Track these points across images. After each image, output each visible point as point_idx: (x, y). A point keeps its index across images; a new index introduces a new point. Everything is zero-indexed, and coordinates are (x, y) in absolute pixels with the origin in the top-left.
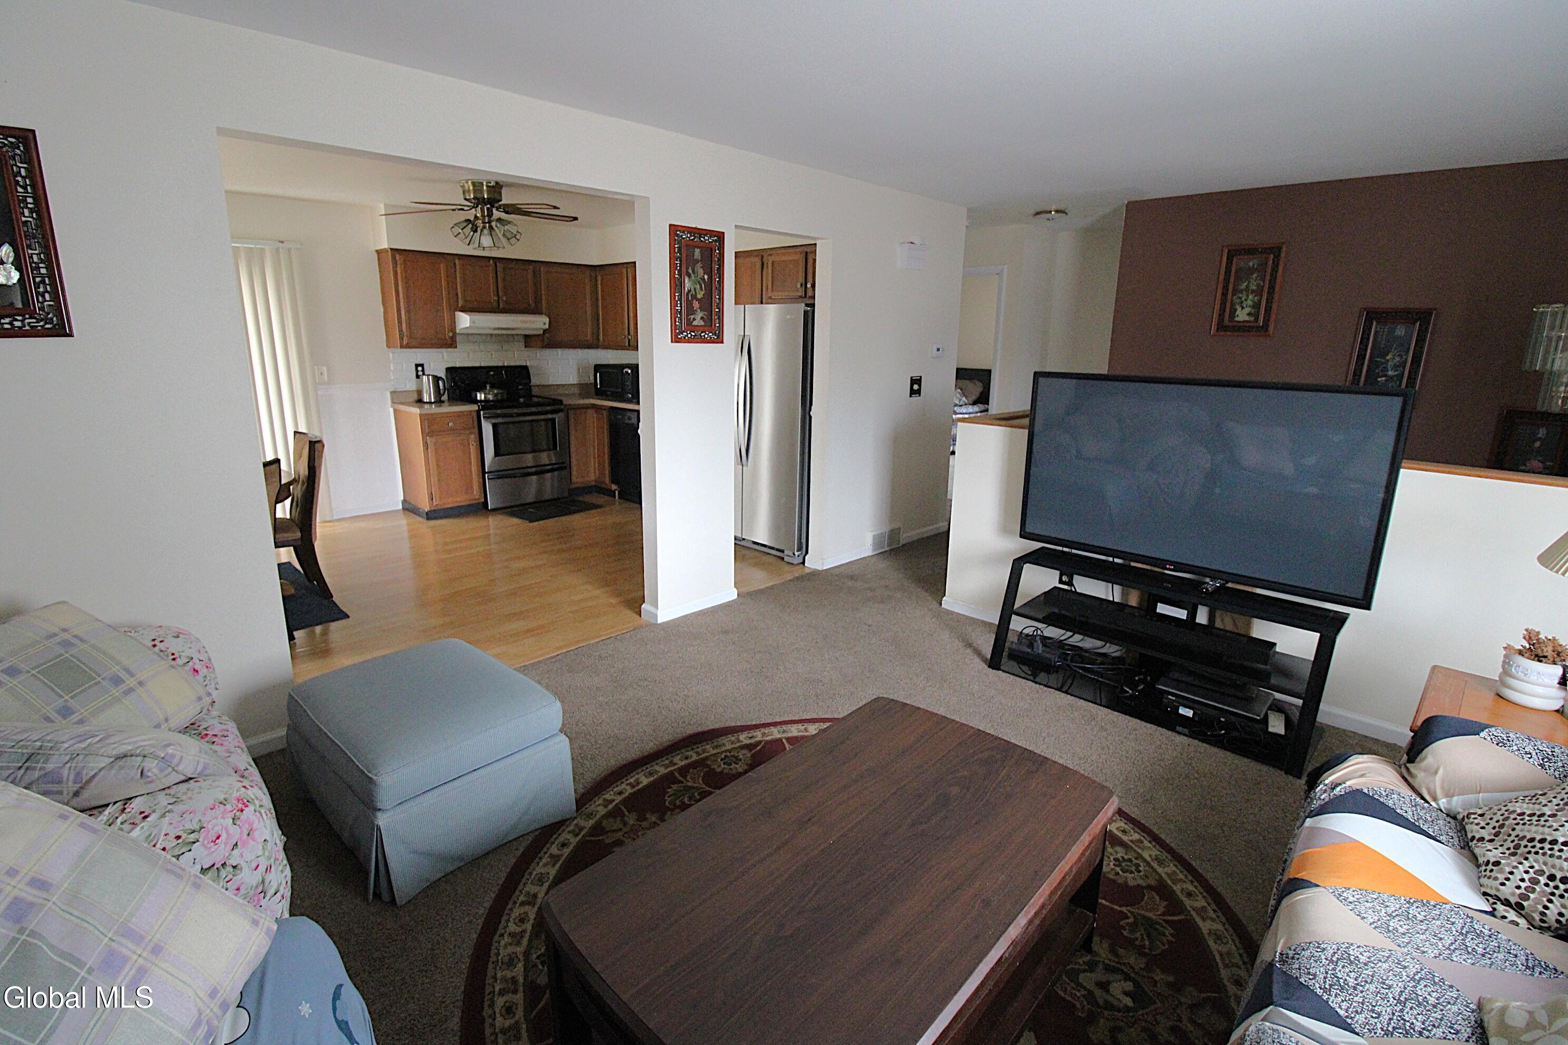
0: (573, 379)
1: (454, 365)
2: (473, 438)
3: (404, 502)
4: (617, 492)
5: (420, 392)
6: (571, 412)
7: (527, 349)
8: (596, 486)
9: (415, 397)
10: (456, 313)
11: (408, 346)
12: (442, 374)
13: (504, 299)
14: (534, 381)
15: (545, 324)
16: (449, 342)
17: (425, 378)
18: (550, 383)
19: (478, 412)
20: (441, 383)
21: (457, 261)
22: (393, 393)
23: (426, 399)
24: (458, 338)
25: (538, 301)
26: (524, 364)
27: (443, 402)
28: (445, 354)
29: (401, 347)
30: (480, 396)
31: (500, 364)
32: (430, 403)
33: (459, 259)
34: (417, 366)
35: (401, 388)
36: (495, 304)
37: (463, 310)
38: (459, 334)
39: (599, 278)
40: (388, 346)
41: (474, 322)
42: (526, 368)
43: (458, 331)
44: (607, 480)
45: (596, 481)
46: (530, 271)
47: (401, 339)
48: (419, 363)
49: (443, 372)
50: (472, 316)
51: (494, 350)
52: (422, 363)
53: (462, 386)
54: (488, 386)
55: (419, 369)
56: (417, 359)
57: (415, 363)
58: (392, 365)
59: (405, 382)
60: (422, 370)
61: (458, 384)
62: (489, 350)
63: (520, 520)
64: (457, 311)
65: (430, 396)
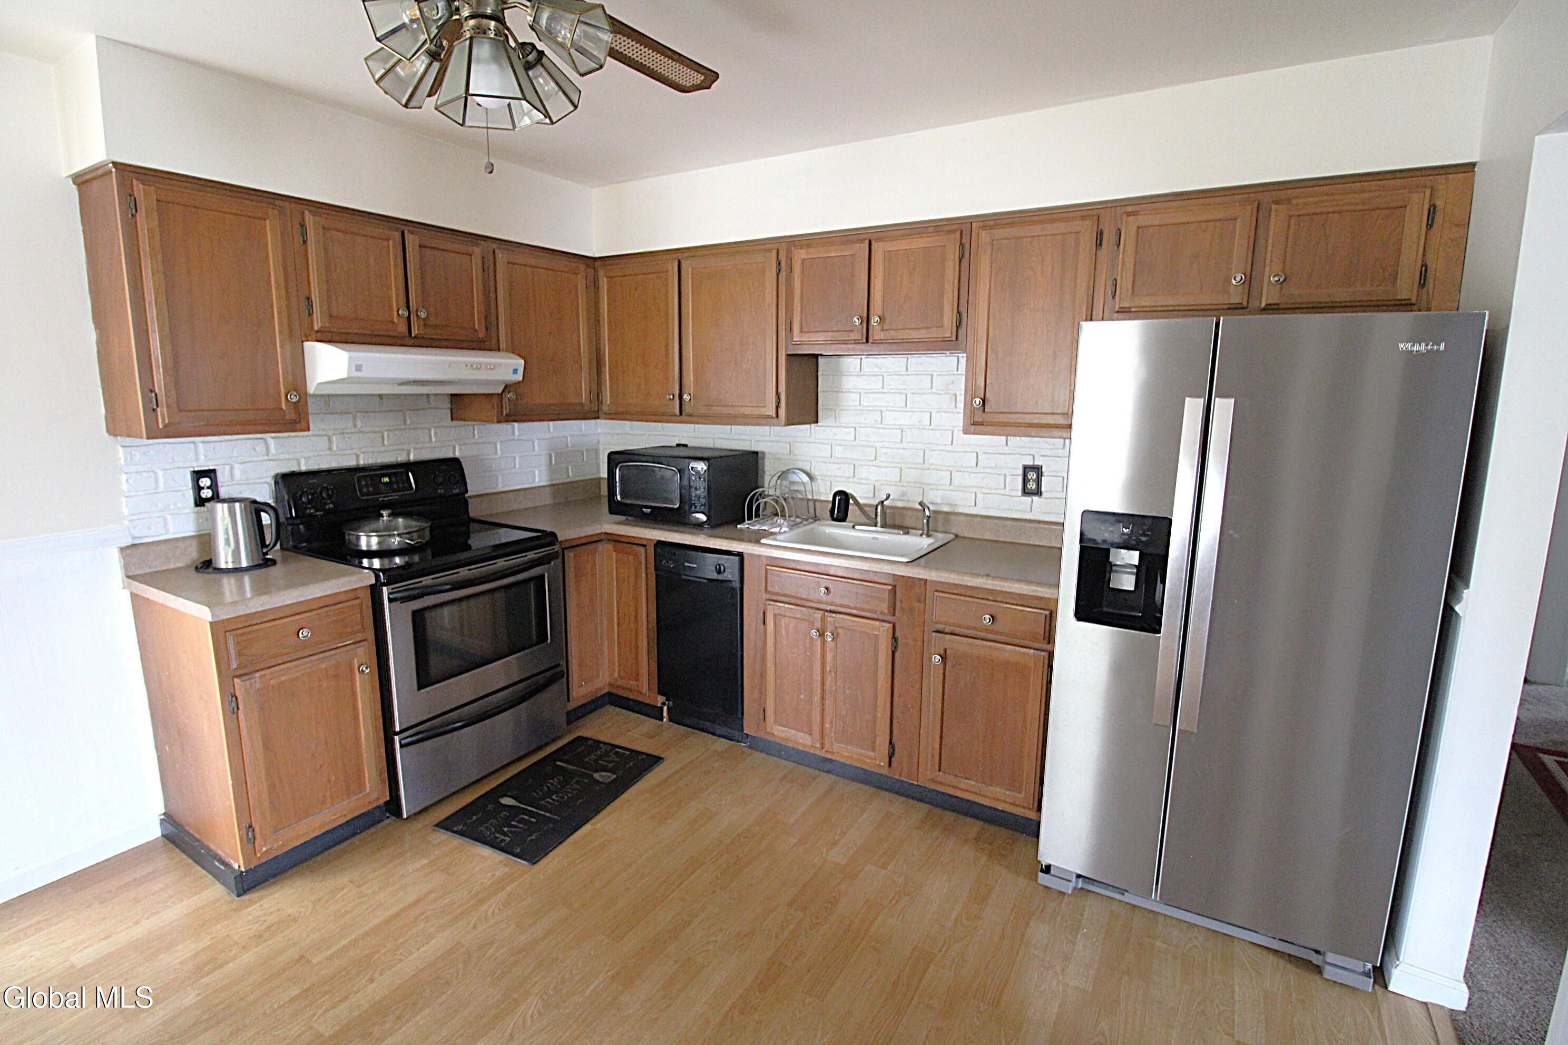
0: (540, 478)
1: (295, 468)
2: (364, 654)
3: (169, 819)
4: (665, 708)
5: (206, 540)
6: (570, 555)
7: (455, 423)
8: (610, 694)
9: (193, 554)
10: (306, 344)
11: (170, 432)
12: (265, 494)
13: (423, 315)
14: (473, 488)
15: (515, 371)
16: (290, 415)
17: (221, 510)
18: (501, 488)
19: (375, 591)
20: (266, 518)
21: (309, 219)
22: (130, 551)
23: (224, 560)
24: (312, 406)
25: (490, 322)
26: (451, 455)
27: (273, 562)
28: (272, 442)
29: (153, 433)
30: (368, 541)
31: (401, 458)
32: (237, 570)
33: (314, 214)
34: (198, 475)
35: (155, 533)
36: (403, 328)
37: (327, 337)
38: (314, 396)
39: (604, 283)
40: (113, 430)
41: (359, 368)
42: (455, 464)
43: (311, 389)
44: (645, 689)
45: (610, 684)
46: (477, 261)
47: (151, 410)
48: (203, 468)
49: (266, 486)
50: (355, 354)
51: (387, 428)
52: (211, 468)
53: (315, 516)
54: (385, 513)
55: (202, 485)
56: (197, 460)
57: (192, 469)
58: (124, 477)
59: (165, 519)
60: (211, 485)
61: (308, 511)
62: (377, 429)
63: (500, 856)
64: (308, 341)
65: (236, 552)
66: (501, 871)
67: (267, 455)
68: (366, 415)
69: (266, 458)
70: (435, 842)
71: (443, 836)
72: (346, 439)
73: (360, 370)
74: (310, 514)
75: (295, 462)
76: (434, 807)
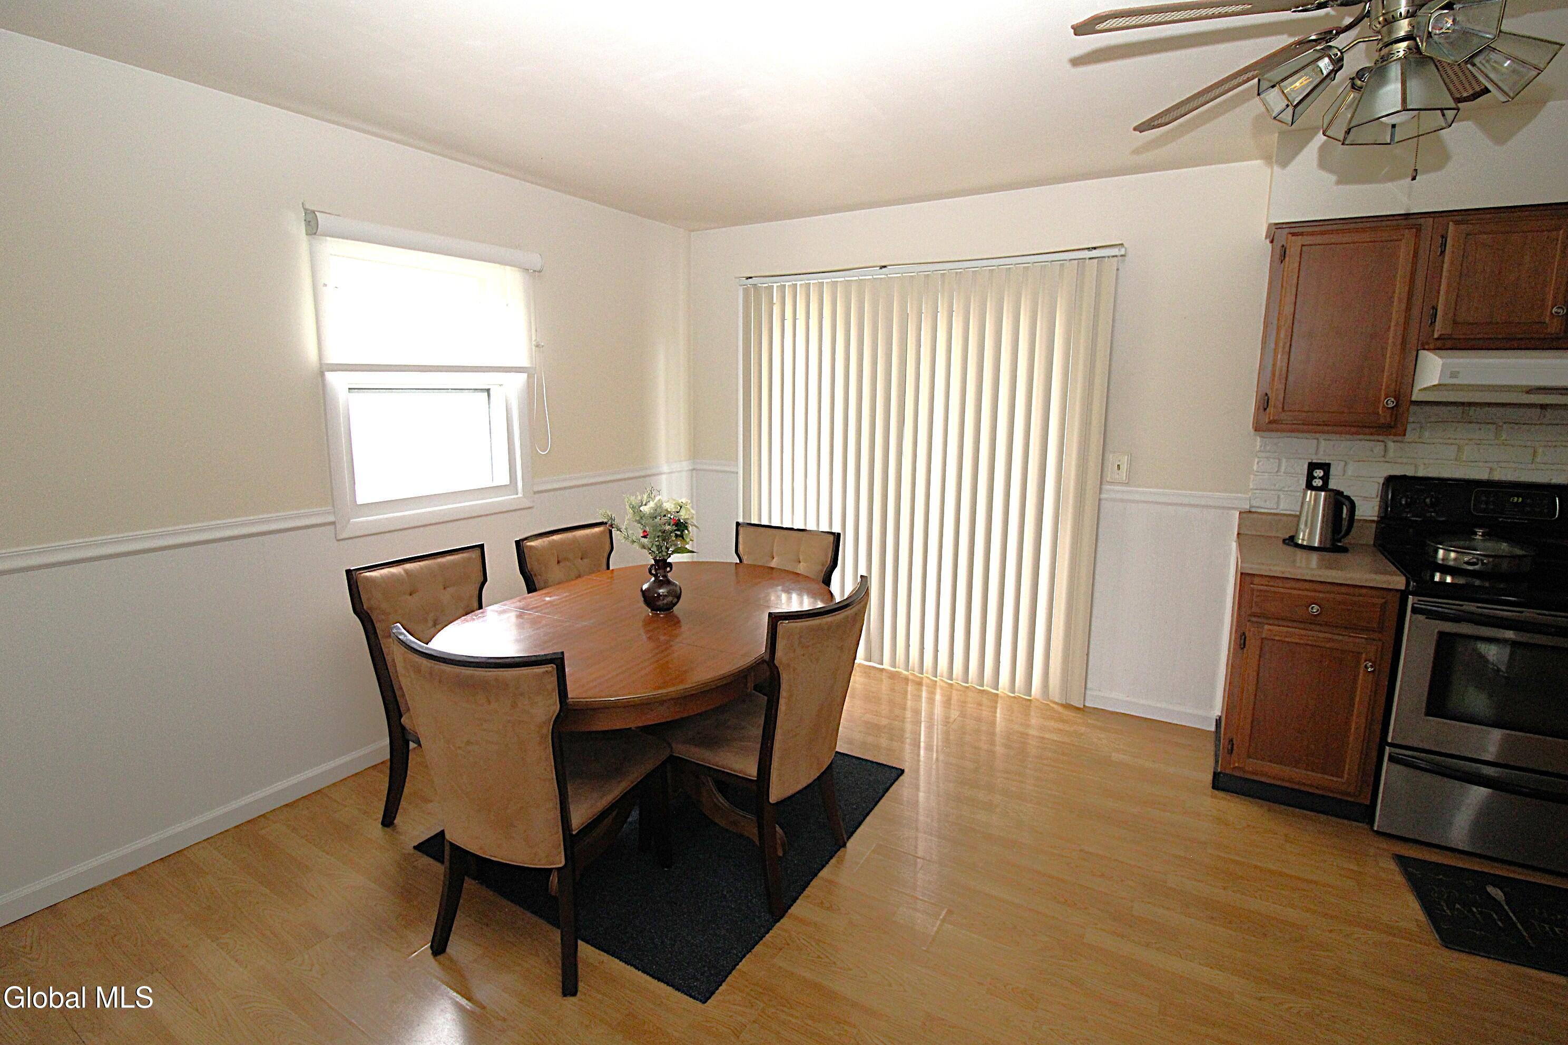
2: (1373, 653)
10: (1422, 352)
12: (1372, 492)
16: (1385, 420)
21: (1452, 229)
22: (1247, 516)
23: (1302, 538)
24: (1413, 414)
27: (1345, 550)
32: (1311, 549)
33: (1459, 223)
34: (1314, 466)
36: (1555, 328)
38: (1416, 402)
43: (1413, 396)
47: (1263, 410)
48: (1319, 461)
49: (1376, 486)
50: (1449, 361)
51: (1543, 443)
52: (1327, 462)
53: (1411, 520)
54: (1480, 532)
55: (1315, 475)
56: (1316, 454)
57: (1310, 461)
58: (1256, 460)
59: (1279, 497)
60: (1323, 476)
61: (1404, 515)
62: (1529, 444)
63: (1422, 917)
64: (1424, 349)
65: (1312, 534)
66: (1412, 927)
67: (1384, 456)
68: (1516, 427)
69: (1383, 459)
70: (1381, 864)
71: (1393, 866)
72: (1481, 451)
73: (1456, 377)
74: (1406, 518)
75: (1413, 468)
76: (1425, 848)
